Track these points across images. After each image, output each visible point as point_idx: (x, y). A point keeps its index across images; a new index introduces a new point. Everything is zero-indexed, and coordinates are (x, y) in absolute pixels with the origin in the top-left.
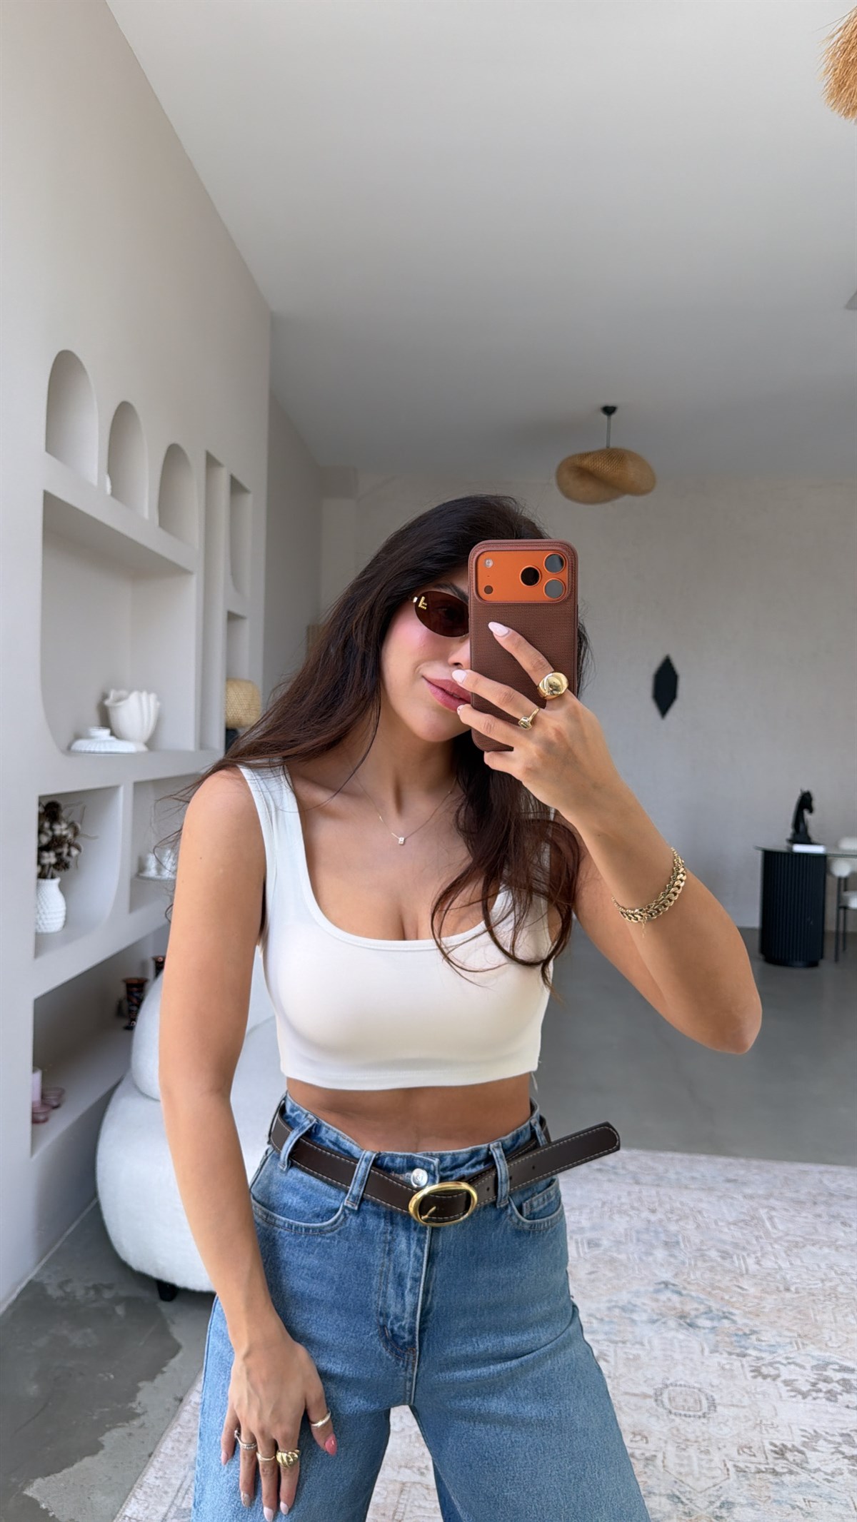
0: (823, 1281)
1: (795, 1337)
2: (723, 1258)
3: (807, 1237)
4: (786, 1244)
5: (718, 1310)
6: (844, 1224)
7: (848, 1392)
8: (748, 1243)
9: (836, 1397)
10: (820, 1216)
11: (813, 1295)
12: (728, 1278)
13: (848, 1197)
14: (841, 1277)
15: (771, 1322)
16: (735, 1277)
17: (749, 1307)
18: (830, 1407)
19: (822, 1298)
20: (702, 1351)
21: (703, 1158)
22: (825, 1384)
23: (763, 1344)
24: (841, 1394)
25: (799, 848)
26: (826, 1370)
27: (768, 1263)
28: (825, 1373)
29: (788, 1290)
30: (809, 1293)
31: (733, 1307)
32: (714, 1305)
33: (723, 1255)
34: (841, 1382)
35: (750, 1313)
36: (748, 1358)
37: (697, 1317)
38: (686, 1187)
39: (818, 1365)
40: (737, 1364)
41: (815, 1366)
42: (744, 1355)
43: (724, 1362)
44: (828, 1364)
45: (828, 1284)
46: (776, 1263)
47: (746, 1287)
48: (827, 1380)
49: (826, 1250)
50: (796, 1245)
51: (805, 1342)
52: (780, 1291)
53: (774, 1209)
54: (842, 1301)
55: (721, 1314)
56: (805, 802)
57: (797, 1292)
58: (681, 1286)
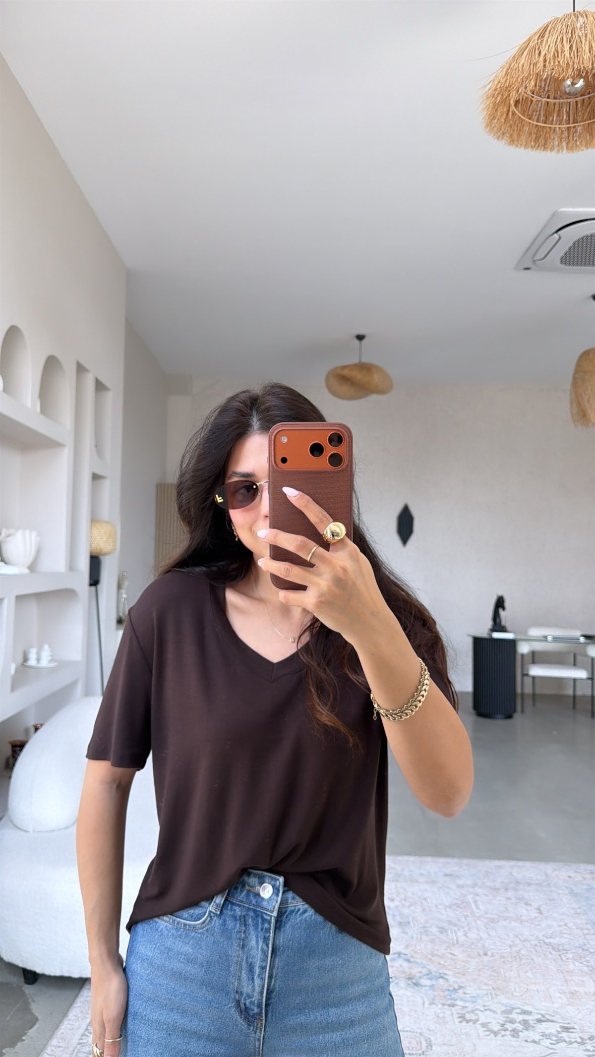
0: (510, 946)
1: (489, 989)
2: (441, 932)
3: (501, 914)
4: (485, 920)
5: (435, 972)
6: (527, 904)
7: (527, 1030)
8: (459, 920)
9: (518, 1033)
10: (509, 899)
11: (504, 957)
12: (444, 948)
13: (529, 884)
14: (523, 943)
15: (474, 979)
16: (448, 947)
17: (458, 969)
18: (514, 1042)
19: (510, 959)
20: (424, 1004)
21: (429, 859)
22: (511, 1024)
23: (468, 996)
24: (522, 1032)
25: (497, 635)
26: (511, 1014)
27: (473, 935)
28: (511, 1016)
29: (486, 954)
30: (501, 956)
31: (446, 969)
32: (433, 968)
33: (440, 930)
34: (522, 1022)
35: (459, 973)
36: (456, 1008)
37: (420, 978)
38: (417, 881)
39: (507, 1009)
40: (448, 1013)
41: (504, 1011)
42: (453, 1006)
43: (439, 1011)
44: (513, 1009)
45: (515, 949)
46: (478, 934)
47: (455, 954)
48: (512, 1022)
49: (514, 924)
50: (493, 920)
51: (498, 993)
52: (480, 956)
53: (477, 895)
54: (524, 961)
55: (438, 975)
56: (500, 603)
57: (493, 956)
58: (410, 955)
